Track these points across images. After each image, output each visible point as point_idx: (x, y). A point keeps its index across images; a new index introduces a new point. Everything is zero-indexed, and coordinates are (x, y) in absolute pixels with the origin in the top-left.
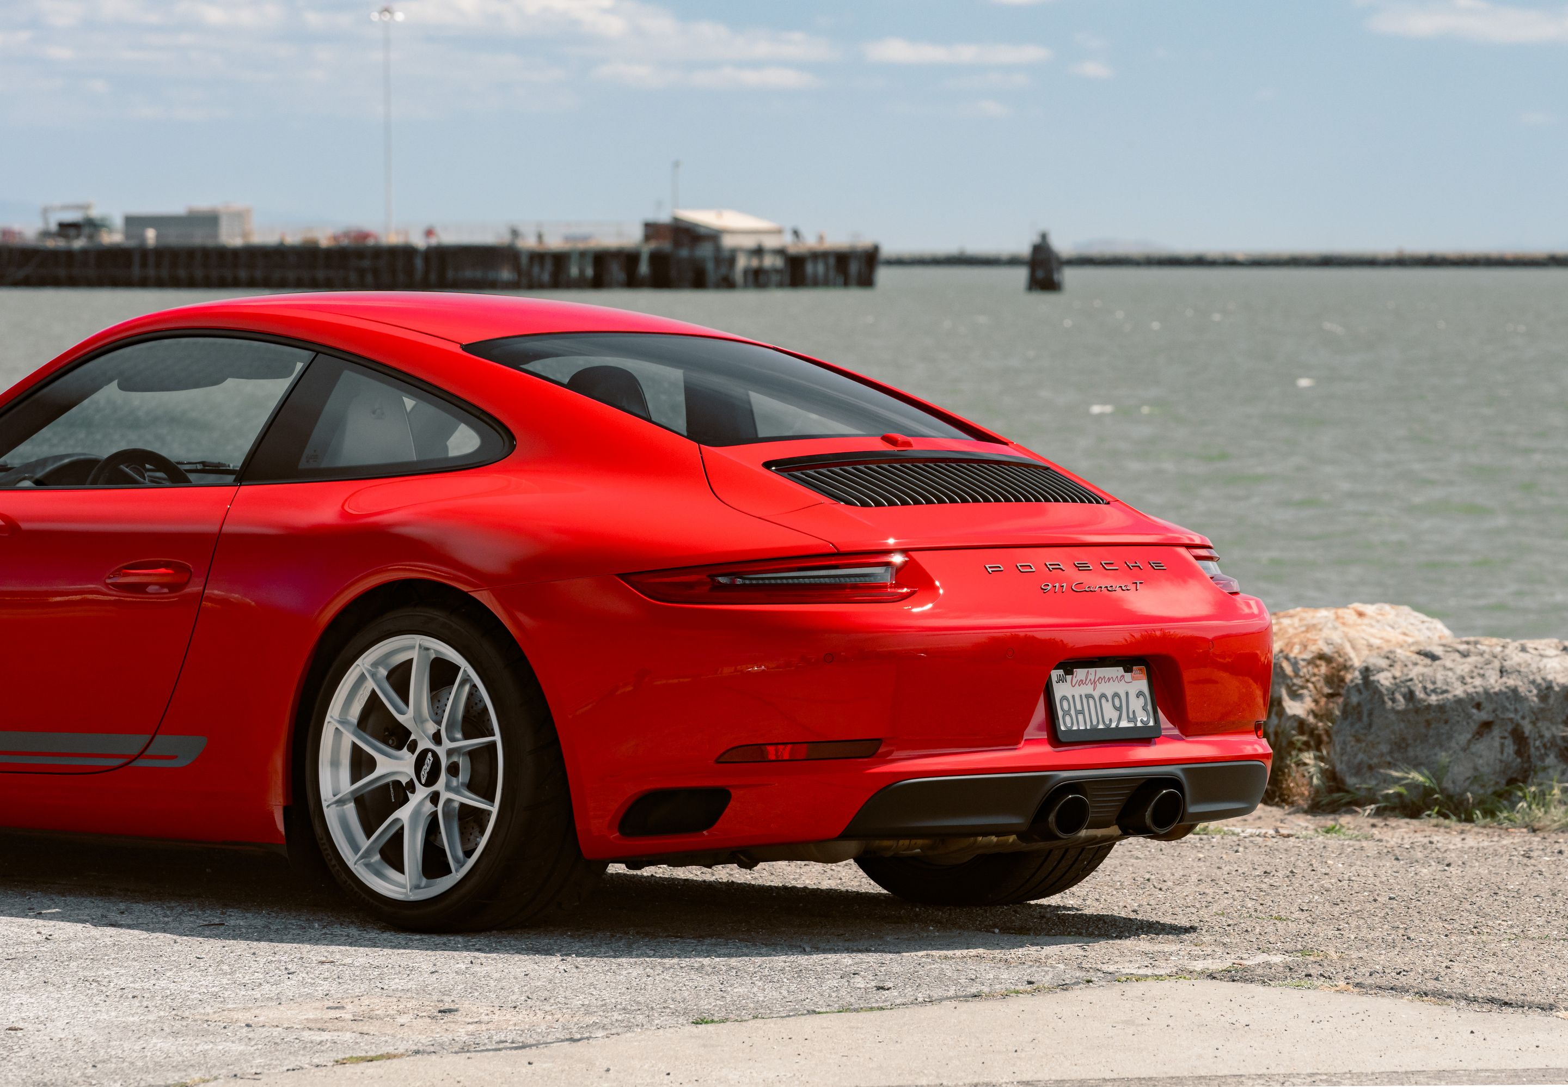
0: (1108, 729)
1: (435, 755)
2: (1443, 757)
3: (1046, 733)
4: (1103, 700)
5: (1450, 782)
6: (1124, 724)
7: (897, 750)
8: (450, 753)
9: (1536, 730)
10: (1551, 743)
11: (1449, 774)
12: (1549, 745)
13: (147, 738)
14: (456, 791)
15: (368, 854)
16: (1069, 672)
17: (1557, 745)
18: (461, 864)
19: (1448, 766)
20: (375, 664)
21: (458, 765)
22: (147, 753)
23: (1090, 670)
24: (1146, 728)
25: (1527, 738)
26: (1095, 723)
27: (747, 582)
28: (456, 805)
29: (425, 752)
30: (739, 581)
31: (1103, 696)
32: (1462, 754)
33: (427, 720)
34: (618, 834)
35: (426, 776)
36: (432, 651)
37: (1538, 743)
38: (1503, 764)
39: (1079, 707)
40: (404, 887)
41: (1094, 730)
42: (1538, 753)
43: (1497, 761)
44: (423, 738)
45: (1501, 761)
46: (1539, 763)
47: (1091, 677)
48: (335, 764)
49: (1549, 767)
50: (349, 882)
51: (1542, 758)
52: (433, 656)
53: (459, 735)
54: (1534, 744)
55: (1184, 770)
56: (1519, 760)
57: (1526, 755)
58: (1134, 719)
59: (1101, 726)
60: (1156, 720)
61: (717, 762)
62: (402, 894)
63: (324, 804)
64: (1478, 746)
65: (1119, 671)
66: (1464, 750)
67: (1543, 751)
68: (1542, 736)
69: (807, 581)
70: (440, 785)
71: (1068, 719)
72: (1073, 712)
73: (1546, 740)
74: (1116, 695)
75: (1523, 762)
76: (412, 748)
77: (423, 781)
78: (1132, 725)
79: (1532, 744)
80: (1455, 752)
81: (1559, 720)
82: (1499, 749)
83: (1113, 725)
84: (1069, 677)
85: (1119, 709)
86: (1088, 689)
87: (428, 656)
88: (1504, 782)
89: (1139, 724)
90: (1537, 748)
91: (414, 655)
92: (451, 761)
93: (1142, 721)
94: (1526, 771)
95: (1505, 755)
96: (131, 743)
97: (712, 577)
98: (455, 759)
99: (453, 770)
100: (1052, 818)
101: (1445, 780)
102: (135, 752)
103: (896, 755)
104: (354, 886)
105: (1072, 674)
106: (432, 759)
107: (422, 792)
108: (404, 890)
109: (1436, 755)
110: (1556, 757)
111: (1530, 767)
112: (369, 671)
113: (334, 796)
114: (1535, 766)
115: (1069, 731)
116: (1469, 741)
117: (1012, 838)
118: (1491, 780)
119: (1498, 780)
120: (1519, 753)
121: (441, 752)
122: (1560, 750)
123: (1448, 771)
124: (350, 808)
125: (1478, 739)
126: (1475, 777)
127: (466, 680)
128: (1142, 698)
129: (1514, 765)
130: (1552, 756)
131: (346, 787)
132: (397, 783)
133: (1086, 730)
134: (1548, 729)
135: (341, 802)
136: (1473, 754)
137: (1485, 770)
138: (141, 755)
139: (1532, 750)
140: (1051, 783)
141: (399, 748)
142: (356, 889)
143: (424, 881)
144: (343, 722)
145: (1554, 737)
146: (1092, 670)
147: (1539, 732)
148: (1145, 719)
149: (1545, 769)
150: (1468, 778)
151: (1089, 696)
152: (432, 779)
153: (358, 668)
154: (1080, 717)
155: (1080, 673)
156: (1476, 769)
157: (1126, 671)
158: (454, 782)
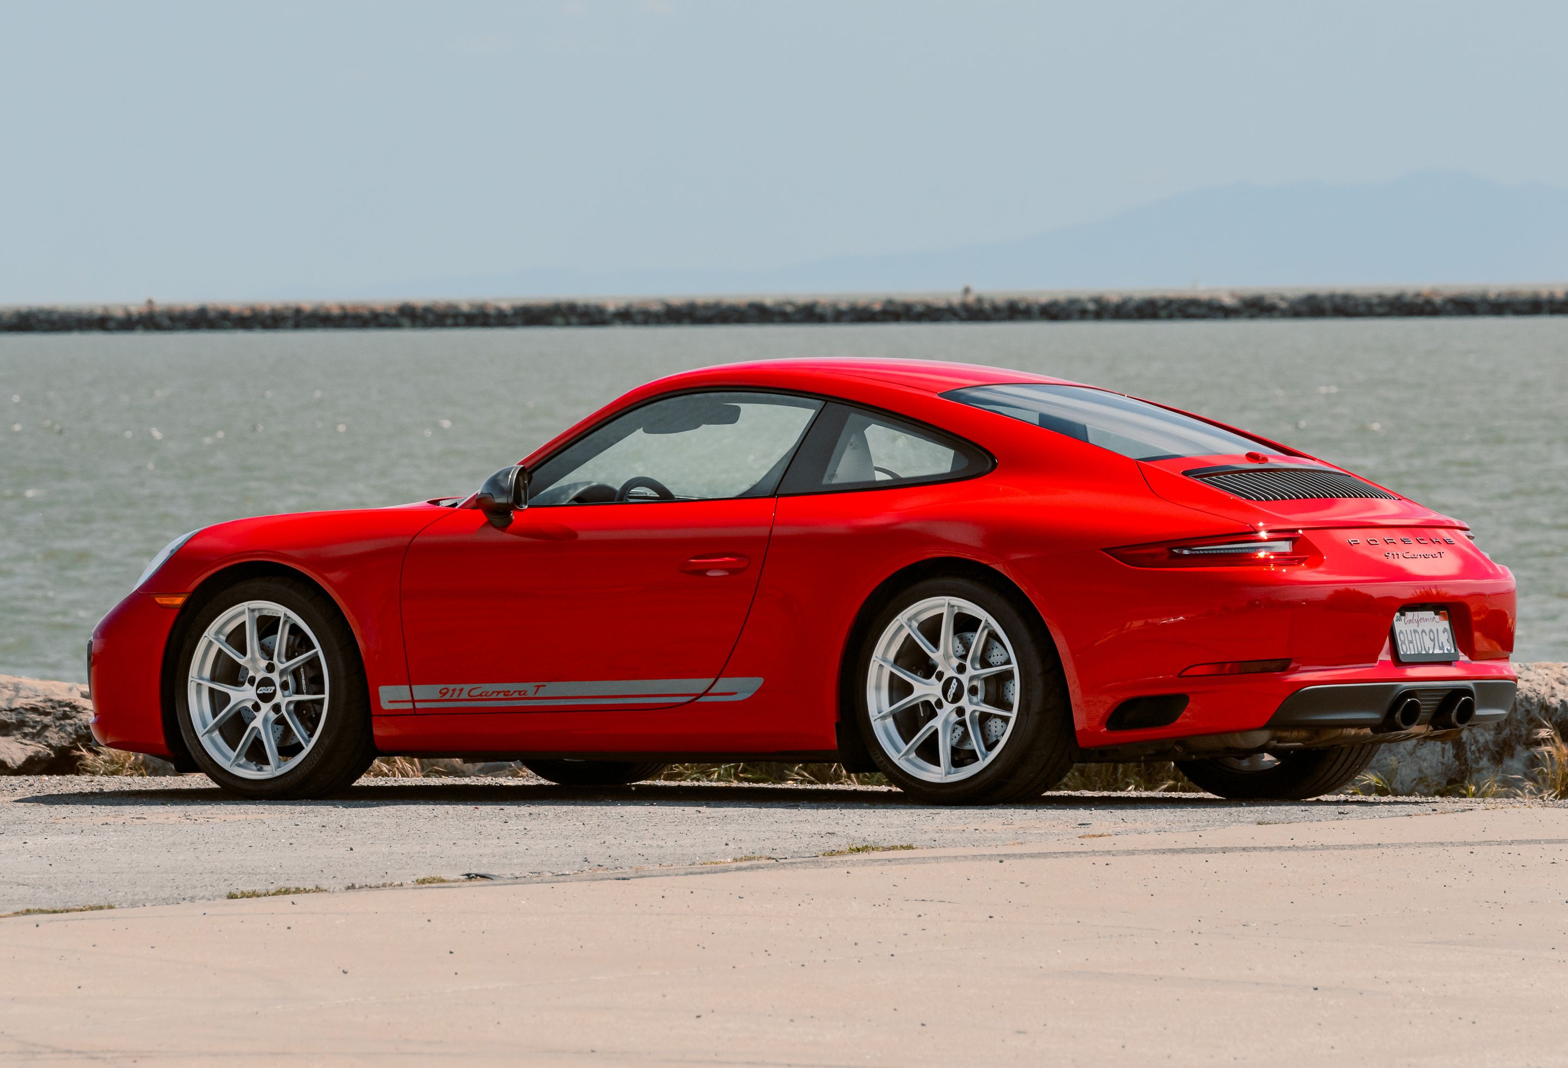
0: (1427, 654)
1: (958, 681)
2: (1392, 761)
3: (1390, 657)
4: (1424, 634)
5: (1399, 783)
6: (1437, 651)
7: (1302, 666)
8: (972, 678)
9: (1472, 736)
10: (1484, 747)
11: (1398, 776)
12: (1482, 749)
13: (712, 680)
14: (977, 704)
15: (908, 752)
16: (1403, 614)
17: (1489, 750)
18: (985, 756)
19: (1397, 769)
20: (910, 620)
21: (977, 687)
22: (710, 691)
23: (1415, 613)
24: (1449, 654)
25: (1465, 743)
26: (1420, 650)
27: (1194, 552)
28: (977, 714)
29: (950, 680)
30: (1186, 552)
31: (1423, 631)
32: (1409, 759)
33: (951, 657)
34: (1105, 729)
35: (952, 696)
36: (956, 608)
37: (1473, 748)
38: (1445, 766)
39: (1410, 639)
40: (941, 774)
41: (1420, 654)
42: (1473, 757)
43: (1439, 764)
44: (948, 670)
45: (1443, 764)
46: (1474, 766)
47: (1416, 618)
48: (878, 688)
49: (1483, 769)
50: (894, 772)
51: (1477, 761)
52: (956, 611)
53: (978, 666)
54: (1470, 749)
55: (1475, 684)
56: (1457, 763)
57: (1463, 758)
58: (1442, 648)
59: (1424, 652)
60: (1455, 650)
61: (1179, 676)
62: (939, 778)
63: (872, 719)
64: (1422, 750)
65: (1431, 614)
66: (1411, 754)
67: (1477, 755)
68: (1476, 742)
69: (1233, 551)
70: (964, 702)
71: (1404, 646)
72: (1406, 642)
73: (1480, 745)
74: (1431, 631)
75: (1460, 764)
76: (940, 676)
77: (950, 700)
78: (1441, 652)
79: (1468, 749)
80: (1402, 756)
81: (1491, 727)
82: (1440, 753)
83: (1431, 652)
84: (1403, 618)
85: (1433, 640)
86: (1413, 626)
87: (953, 611)
88: (1445, 783)
89: (1446, 652)
90: (1473, 752)
91: (945, 610)
92: (971, 685)
93: (1447, 649)
94: (1463, 773)
95: (1446, 758)
96: (698, 685)
97: (1170, 549)
98: (975, 683)
99: (973, 691)
100: (1398, 715)
101: (1395, 781)
102: (701, 691)
103: (1301, 669)
104: (898, 774)
105: (1405, 616)
106: (956, 684)
107: (948, 707)
108: (941, 776)
109: (1386, 759)
110: (1489, 760)
111: (1467, 769)
112: (906, 623)
113: (879, 713)
114: (1471, 768)
115: (1405, 655)
116: (1415, 746)
117: (1368, 731)
118: (1433, 781)
119: (1440, 781)
120: (1457, 756)
121: (964, 678)
122: (1492, 753)
123: (1397, 774)
124: (890, 721)
125: (1422, 745)
126: (1421, 778)
127: (987, 625)
128: (1446, 633)
129: (1454, 767)
130: (1485, 759)
131: (887, 709)
132: (927, 703)
133: (1415, 654)
134: (1482, 735)
135: (884, 718)
136: (1418, 757)
137: (1429, 772)
138: (706, 693)
139: (1469, 753)
140: (1397, 690)
141: (928, 676)
142: (900, 777)
143: (953, 769)
144: (884, 659)
145: (1487, 742)
146: (1416, 613)
147: (1474, 738)
148: (1449, 648)
149: (1479, 771)
150: (1415, 779)
151: (1415, 631)
152: (957, 697)
153: (898, 622)
154: (1411, 645)
155: (1409, 615)
156: (1420, 771)
157: (1436, 614)
158: (975, 699)
